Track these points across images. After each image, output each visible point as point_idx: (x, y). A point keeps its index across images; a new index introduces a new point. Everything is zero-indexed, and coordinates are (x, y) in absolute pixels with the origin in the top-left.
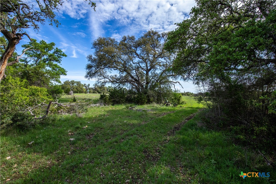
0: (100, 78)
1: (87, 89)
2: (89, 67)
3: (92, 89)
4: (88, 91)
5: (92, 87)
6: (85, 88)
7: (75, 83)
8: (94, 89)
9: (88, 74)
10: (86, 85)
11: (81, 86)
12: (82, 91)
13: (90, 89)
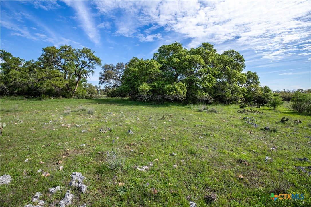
0: (107, 84)
1: (98, 91)
2: (100, 79)
3: (103, 90)
4: (99, 93)
5: (103, 89)
6: (96, 89)
7: (87, 85)
8: (105, 91)
9: (100, 82)
10: (97, 87)
11: (92, 88)
12: (94, 92)
13: (100, 91)
